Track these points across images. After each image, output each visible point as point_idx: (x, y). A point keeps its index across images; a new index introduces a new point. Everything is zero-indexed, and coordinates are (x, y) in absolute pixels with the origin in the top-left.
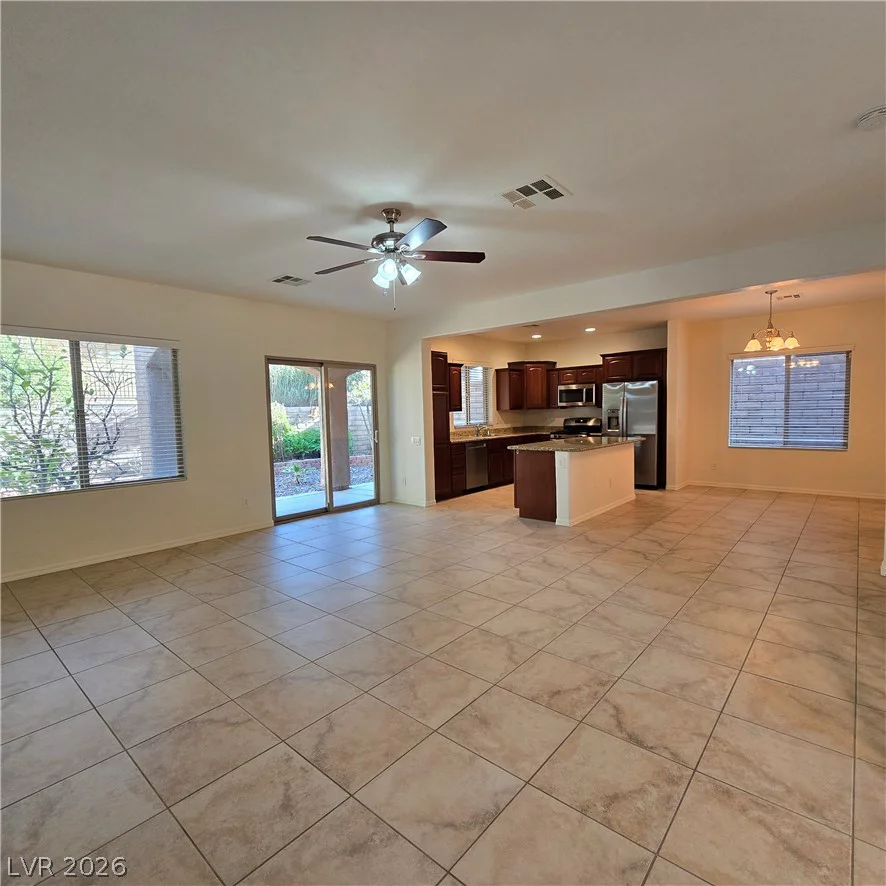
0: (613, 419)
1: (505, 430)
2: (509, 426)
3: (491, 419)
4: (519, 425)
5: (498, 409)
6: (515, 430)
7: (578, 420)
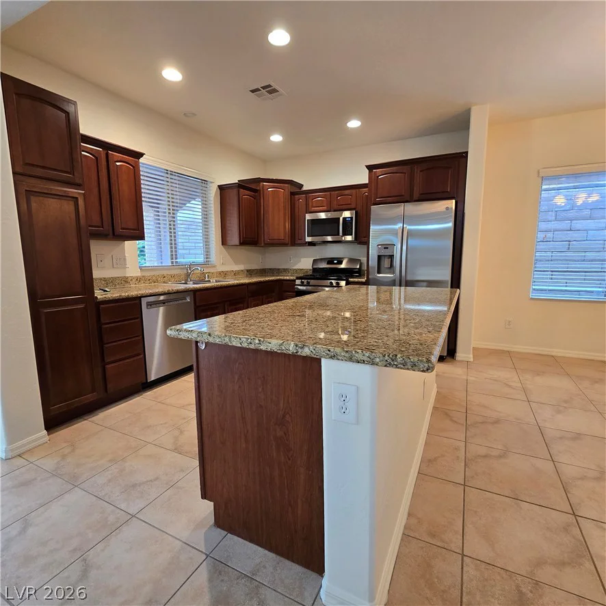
0: (385, 259)
1: (236, 273)
2: (241, 267)
3: (214, 258)
4: (254, 267)
5: (224, 242)
6: (250, 273)
7: (330, 261)
